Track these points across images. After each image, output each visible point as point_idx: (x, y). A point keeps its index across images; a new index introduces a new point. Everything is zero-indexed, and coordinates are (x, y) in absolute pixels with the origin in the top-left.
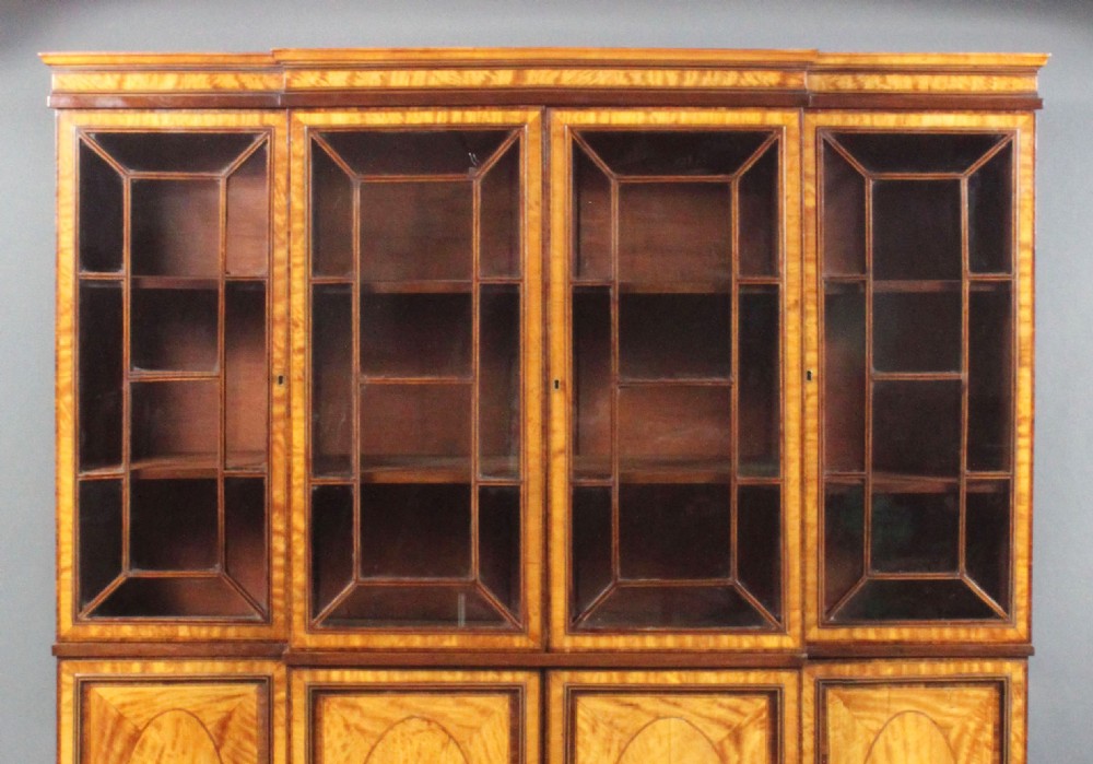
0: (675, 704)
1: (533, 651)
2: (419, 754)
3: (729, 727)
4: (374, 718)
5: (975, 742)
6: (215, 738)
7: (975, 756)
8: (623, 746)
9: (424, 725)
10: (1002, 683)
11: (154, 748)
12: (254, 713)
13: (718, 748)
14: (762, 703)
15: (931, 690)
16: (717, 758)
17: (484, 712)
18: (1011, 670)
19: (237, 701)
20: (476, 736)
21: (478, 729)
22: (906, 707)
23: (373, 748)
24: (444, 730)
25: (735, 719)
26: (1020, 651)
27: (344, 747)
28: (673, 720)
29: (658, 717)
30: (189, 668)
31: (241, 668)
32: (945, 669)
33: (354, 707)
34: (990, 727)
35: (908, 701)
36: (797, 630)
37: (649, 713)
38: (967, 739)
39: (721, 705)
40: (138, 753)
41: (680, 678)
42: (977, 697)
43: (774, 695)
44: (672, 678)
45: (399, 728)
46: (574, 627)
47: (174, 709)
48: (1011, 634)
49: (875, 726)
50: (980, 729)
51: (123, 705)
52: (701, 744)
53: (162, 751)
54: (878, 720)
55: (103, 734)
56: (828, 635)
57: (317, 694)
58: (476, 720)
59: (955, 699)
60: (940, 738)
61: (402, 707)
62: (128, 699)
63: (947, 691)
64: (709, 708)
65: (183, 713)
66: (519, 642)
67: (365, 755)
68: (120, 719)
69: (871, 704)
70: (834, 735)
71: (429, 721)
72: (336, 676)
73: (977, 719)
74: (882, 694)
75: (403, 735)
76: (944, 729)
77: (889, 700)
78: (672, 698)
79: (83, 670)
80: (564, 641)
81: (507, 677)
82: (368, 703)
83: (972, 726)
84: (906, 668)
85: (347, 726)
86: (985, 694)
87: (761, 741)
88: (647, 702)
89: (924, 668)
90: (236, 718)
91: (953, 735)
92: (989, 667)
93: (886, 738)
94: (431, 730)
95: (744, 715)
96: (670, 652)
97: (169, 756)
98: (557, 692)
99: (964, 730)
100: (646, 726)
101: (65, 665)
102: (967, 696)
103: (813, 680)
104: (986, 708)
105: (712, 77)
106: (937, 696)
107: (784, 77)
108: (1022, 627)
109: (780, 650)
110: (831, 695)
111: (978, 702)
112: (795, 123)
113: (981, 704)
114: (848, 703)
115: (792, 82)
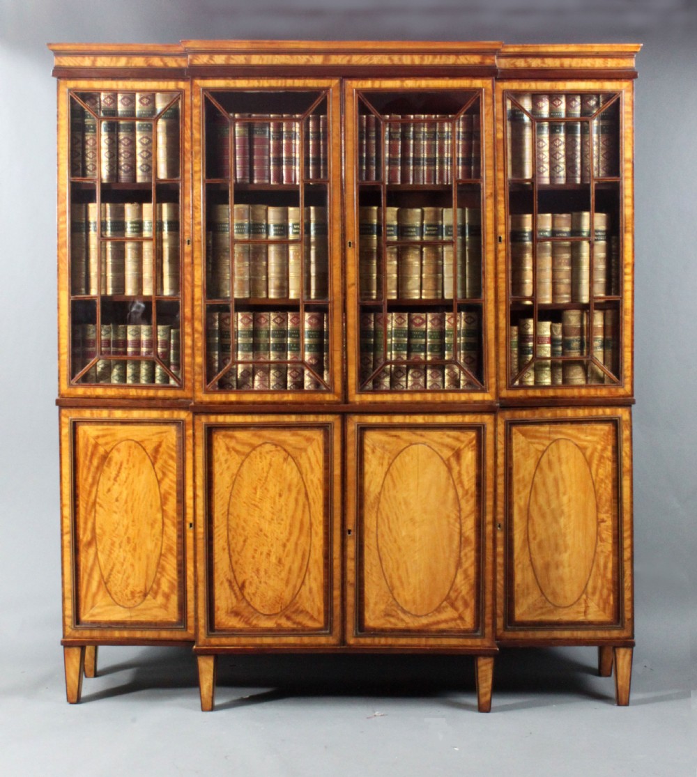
0: (421, 436)
1: (337, 403)
2: (270, 465)
3: (453, 449)
4: (244, 444)
5: (601, 457)
6: (152, 458)
7: (602, 465)
8: (391, 461)
9: (273, 448)
10: (616, 421)
11: (116, 463)
12: (175, 443)
13: (447, 462)
14: (473, 434)
15: (574, 426)
16: (446, 469)
17: (309, 440)
18: (622, 413)
19: (164, 434)
20: (303, 454)
21: (305, 450)
22: (559, 436)
23: (243, 461)
24: (285, 450)
25: (457, 444)
26: (627, 402)
27: (226, 461)
28: (420, 445)
29: (411, 444)
30: (136, 414)
31: (166, 415)
32: (582, 413)
33: (232, 437)
34: (610, 448)
35: (560, 432)
36: (493, 390)
37: (406, 441)
38: (596, 455)
39: (448, 436)
40: (107, 466)
41: (424, 419)
42: (601, 430)
43: (479, 429)
44: (420, 419)
45: (258, 449)
46: (361, 389)
47: (128, 440)
48: (621, 391)
49: (541, 448)
50: (604, 449)
51: (98, 437)
52: (437, 459)
53: (121, 465)
54: (543, 445)
55: (86, 454)
56: (512, 394)
57: (210, 430)
58: (303, 444)
59: (588, 431)
60: (580, 455)
61: (260, 437)
62: (101, 433)
63: (584, 426)
64: (441, 438)
65: (133, 443)
66: (328, 397)
67: (239, 465)
68: (96, 446)
69: (538, 434)
70: (516, 456)
71: (276, 445)
72: (221, 419)
73: (602, 443)
74: (546, 428)
75: (261, 453)
76: (582, 449)
77: (550, 432)
78: (419, 432)
79: (74, 414)
80: (356, 398)
81: (322, 419)
82: (239, 434)
83: (599, 447)
84: (559, 413)
85: (228, 449)
86: (606, 428)
87: (472, 458)
88: (405, 435)
89: (569, 413)
90: (164, 445)
91: (588, 453)
92: (608, 411)
93: (548, 455)
94: (278, 451)
95: (462, 442)
96: (418, 403)
97: (125, 468)
98: (352, 428)
99: (595, 450)
100: (405, 448)
101: (64, 411)
102: (596, 429)
103: (503, 421)
104: (607, 436)
105: (441, 58)
106: (578, 429)
107: (483, 59)
108: (628, 388)
109: (483, 402)
110: (514, 429)
111: (602, 433)
112: (490, 86)
113: (604, 434)
114: (524, 434)
115: (488, 61)
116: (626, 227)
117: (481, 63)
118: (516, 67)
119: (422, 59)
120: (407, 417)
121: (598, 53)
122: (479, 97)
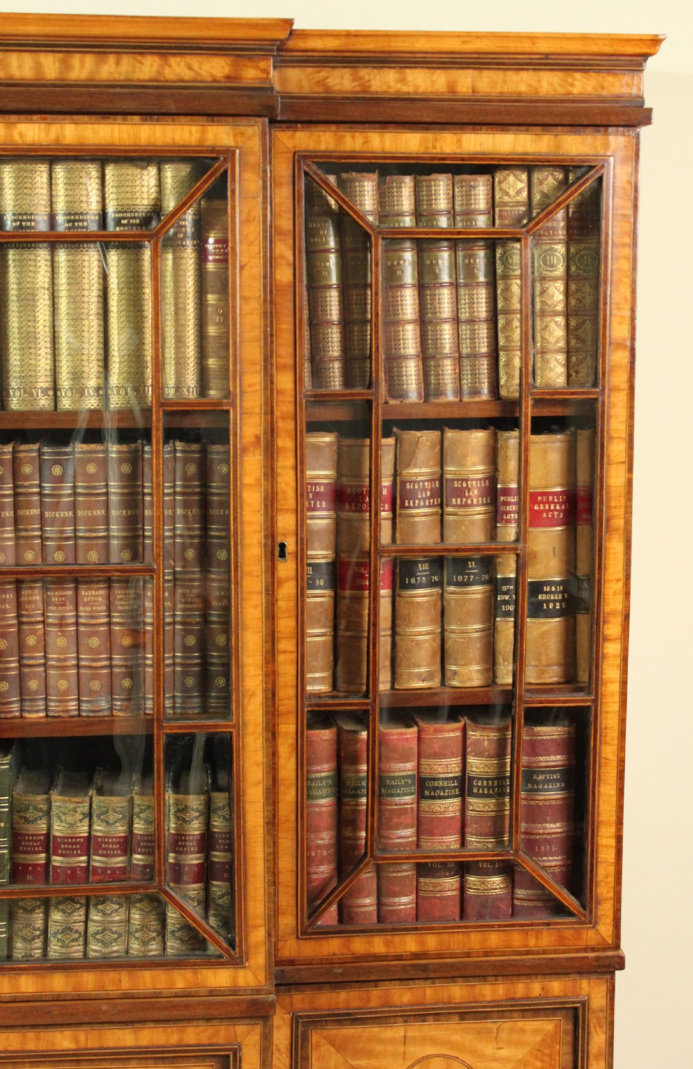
10: (577, 1010)
15: (471, 1025)
18: (590, 990)
22: (430, 1050)
26: (604, 964)
32: (490, 992)
35: (434, 1041)
36: (260, 958)
42: (536, 1031)
43: (224, 1060)
48: (589, 937)
59: (504, 1035)
63: (490, 1024)
69: (379, 1048)
73: (539, 1064)
74: (396, 1031)
77: (405, 1040)
84: (430, 993)
86: (551, 1027)
89: (457, 992)
92: (556, 987)
102: (522, 1031)
103: (288, 1017)
104: (550, 1047)
105: (118, 63)
106: (479, 1032)
107: (235, 66)
108: (605, 929)
109: (234, 991)
110: (316, 1037)
111: (539, 1039)
112: (255, 144)
113: (543, 1040)
114: (341, 1047)
115: (251, 74)
116: (608, 520)
117: (228, 78)
118: (327, 89)
119: (66, 66)
120: (31, 1035)
121: (547, 55)
122: (226, 172)
